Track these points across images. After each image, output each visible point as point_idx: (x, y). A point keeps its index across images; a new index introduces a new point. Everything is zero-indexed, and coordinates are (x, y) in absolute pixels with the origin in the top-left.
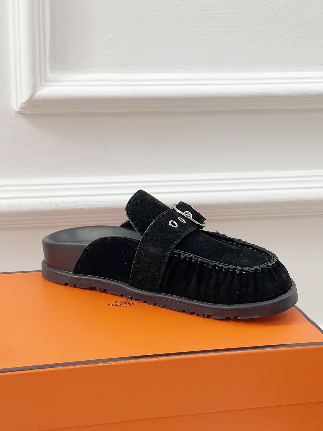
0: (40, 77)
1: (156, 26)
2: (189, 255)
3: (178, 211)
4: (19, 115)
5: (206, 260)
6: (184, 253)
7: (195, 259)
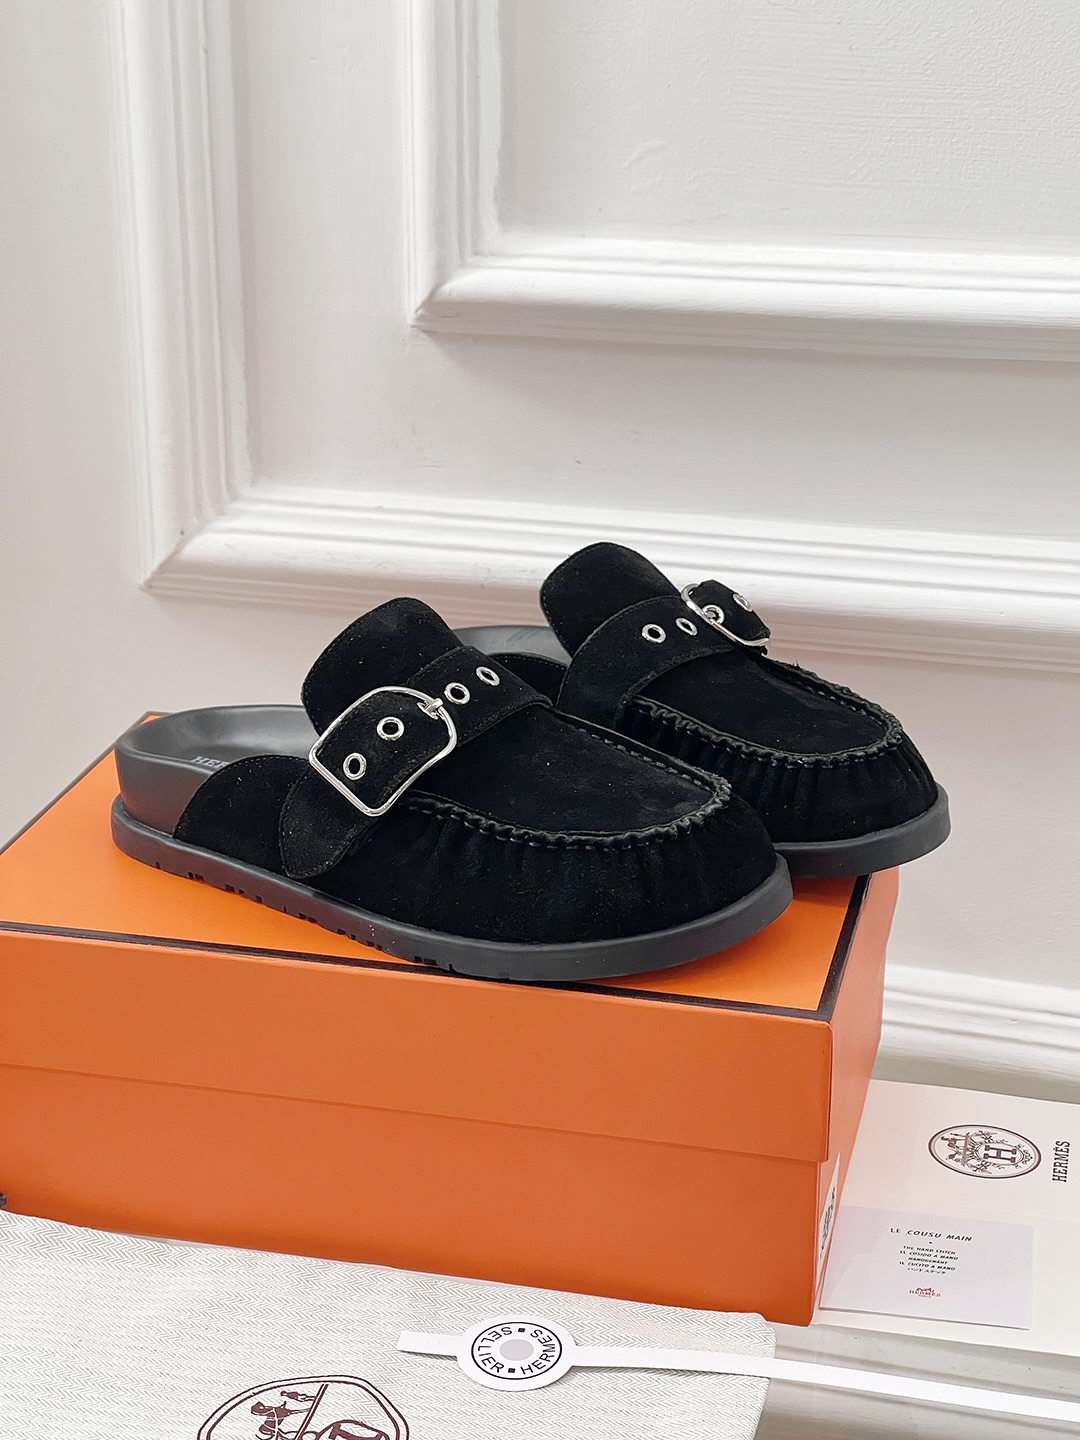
0: (460, 243)
1: (780, 116)
2: (671, 712)
3: (691, 605)
4: (423, 335)
5: (706, 729)
6: (660, 707)
7: (680, 723)
